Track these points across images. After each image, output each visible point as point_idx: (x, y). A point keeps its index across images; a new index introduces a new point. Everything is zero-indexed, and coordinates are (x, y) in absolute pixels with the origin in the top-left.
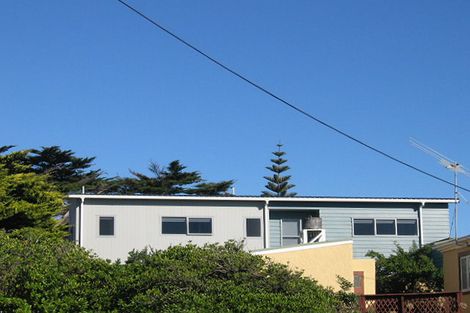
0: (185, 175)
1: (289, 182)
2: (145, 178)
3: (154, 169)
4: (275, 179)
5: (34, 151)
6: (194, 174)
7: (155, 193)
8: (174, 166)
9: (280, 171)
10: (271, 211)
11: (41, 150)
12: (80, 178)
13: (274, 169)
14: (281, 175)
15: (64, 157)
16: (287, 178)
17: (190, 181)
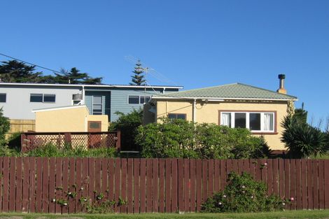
0: (80, 74)
1: (143, 79)
2: (59, 75)
3: (63, 71)
4: (136, 77)
5: (5, 62)
6: (84, 74)
7: (65, 83)
8: (74, 70)
9: (139, 73)
10: (86, 92)
11: (8, 62)
12: (30, 75)
13: (136, 72)
14: (139, 75)
15: (20, 65)
16: (142, 77)
17: (82, 78)
